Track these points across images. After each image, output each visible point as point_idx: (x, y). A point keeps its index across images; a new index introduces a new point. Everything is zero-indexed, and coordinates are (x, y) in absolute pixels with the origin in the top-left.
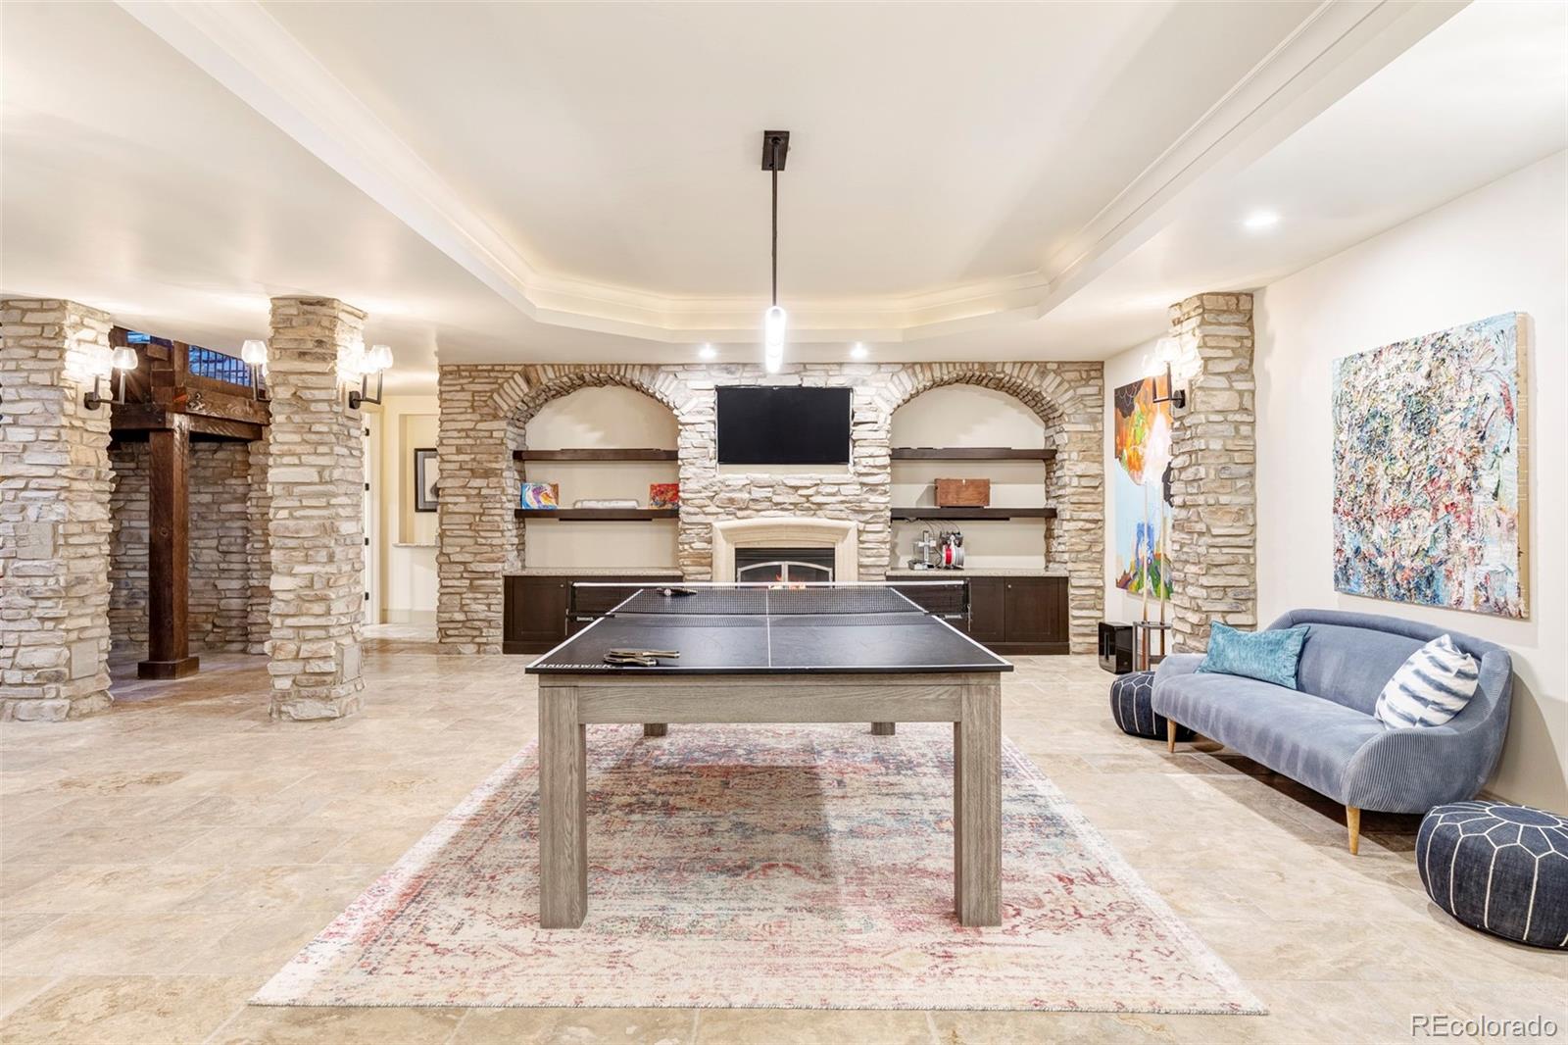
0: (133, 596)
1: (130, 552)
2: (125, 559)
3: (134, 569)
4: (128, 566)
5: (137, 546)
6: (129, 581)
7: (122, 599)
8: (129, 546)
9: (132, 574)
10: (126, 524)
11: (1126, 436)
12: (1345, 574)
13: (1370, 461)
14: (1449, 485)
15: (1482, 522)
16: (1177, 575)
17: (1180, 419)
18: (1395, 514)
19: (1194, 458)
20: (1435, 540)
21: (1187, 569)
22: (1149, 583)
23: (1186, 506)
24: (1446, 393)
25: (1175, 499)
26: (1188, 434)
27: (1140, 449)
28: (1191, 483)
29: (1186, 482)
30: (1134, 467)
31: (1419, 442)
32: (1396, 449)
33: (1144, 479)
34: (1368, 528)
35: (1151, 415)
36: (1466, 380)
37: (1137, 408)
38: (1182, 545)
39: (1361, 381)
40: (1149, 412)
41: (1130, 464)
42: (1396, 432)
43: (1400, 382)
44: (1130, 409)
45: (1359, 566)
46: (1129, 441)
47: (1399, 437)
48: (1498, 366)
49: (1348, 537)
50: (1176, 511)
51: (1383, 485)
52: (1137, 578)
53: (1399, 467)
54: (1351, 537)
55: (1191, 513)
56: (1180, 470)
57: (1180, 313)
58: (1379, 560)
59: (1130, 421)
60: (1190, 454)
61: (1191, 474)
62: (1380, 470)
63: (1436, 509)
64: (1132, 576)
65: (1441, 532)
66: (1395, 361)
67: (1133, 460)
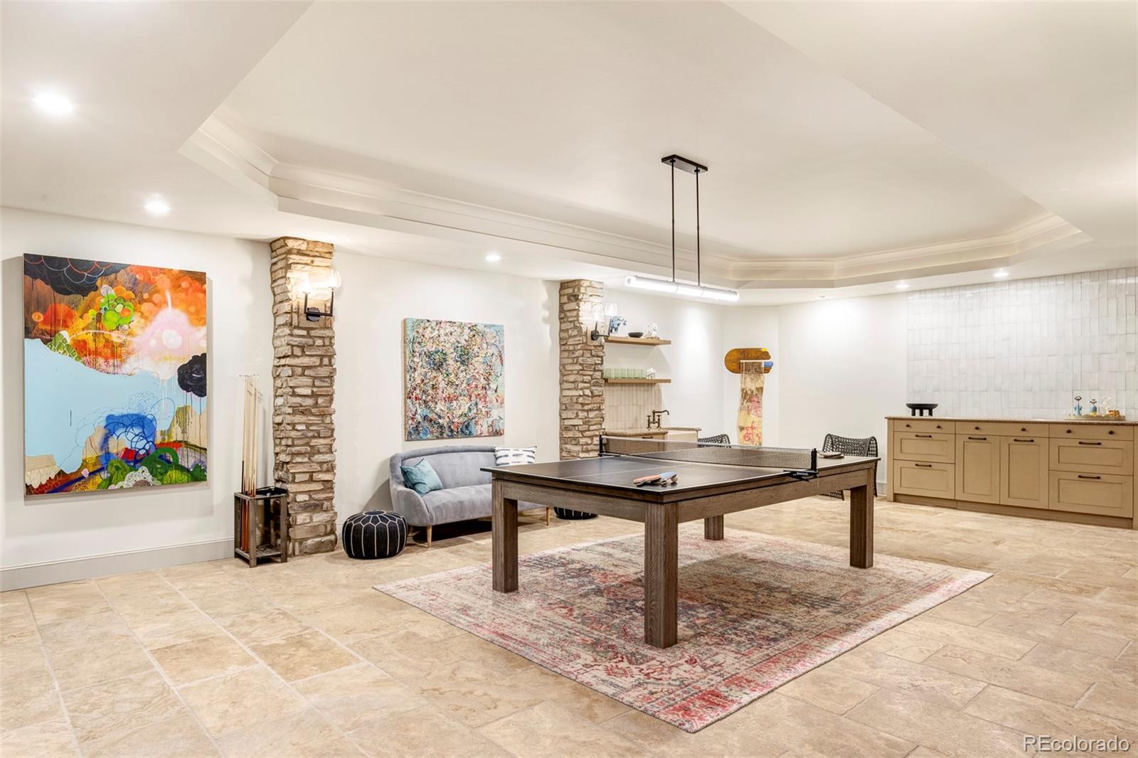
11: (70, 316)
12: (416, 429)
13: (434, 374)
14: (476, 387)
15: (491, 402)
16: (303, 449)
17: (308, 329)
18: (449, 399)
19: (326, 361)
20: (470, 409)
21: (314, 442)
22: (143, 473)
23: (314, 395)
24: (476, 349)
25: (298, 391)
26: (319, 342)
27: (115, 337)
28: (321, 379)
29: (315, 378)
30: (97, 353)
31: (462, 368)
32: (451, 370)
33: (127, 368)
34: (432, 405)
35: (145, 307)
36: (485, 346)
37: (106, 291)
38: (308, 425)
39: (428, 333)
40: (142, 301)
41: (80, 349)
42: (451, 362)
43: (453, 339)
44: (87, 288)
45: (426, 424)
46: (80, 323)
47: (452, 364)
48: (497, 343)
49: (419, 411)
50: (298, 400)
51: (442, 385)
52: (105, 475)
53: (452, 377)
54: (421, 411)
55: (320, 401)
56: (305, 368)
57: (303, 247)
58: (441, 421)
59: (83, 301)
60: (321, 357)
61: (323, 372)
62: (440, 378)
63: (471, 396)
64: (85, 473)
65: (473, 406)
66: (449, 329)
67: (91, 345)
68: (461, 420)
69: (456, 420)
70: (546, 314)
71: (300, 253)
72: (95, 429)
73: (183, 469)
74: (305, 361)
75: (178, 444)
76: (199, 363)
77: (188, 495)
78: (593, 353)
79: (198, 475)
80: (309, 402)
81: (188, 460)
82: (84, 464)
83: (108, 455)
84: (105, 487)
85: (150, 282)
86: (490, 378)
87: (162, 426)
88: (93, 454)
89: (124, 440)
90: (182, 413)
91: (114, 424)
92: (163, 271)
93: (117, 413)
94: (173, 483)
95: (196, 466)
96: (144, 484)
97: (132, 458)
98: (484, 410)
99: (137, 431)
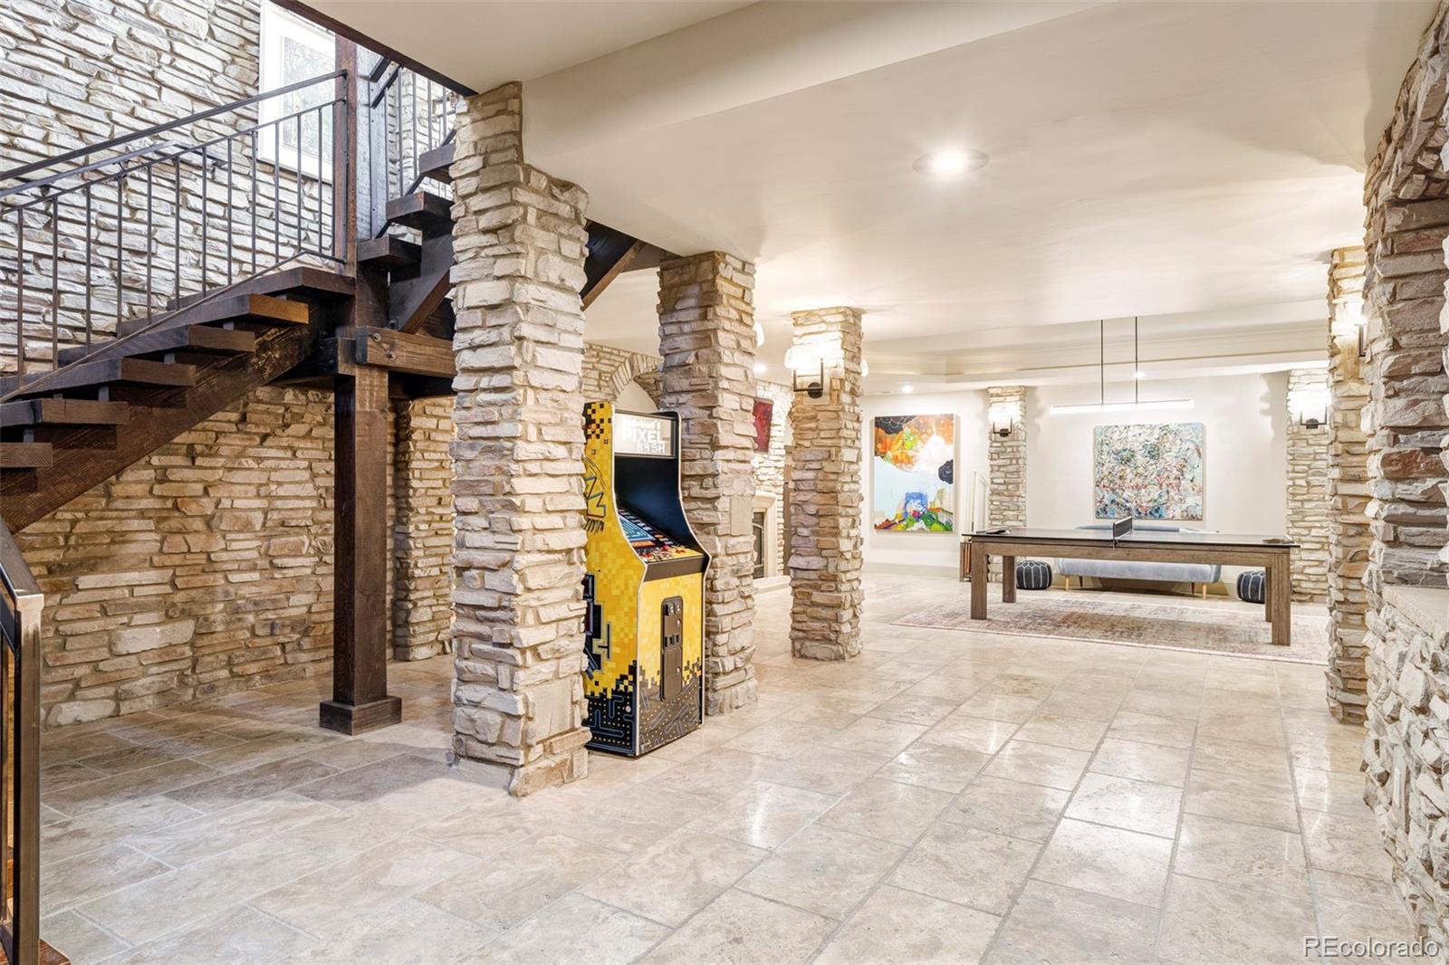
0: (237, 611)
1: (234, 546)
2: (225, 556)
3: (239, 570)
4: (227, 566)
5: (242, 536)
6: (231, 589)
7: (220, 617)
8: (229, 536)
9: (234, 578)
10: (226, 503)
11: (891, 444)
12: (1104, 510)
13: (1122, 467)
14: (1168, 477)
15: (1186, 490)
16: (997, 517)
17: (1002, 442)
18: (1137, 487)
19: (1014, 462)
20: (1160, 496)
21: (1005, 513)
22: (921, 524)
23: (1005, 483)
24: (1168, 445)
25: (995, 481)
26: (1009, 450)
27: (910, 453)
28: (1012, 473)
29: (1006, 473)
30: (902, 462)
31: (1152, 462)
32: (1139, 464)
33: (915, 469)
34: (1120, 492)
35: (924, 436)
36: (1178, 442)
37: (906, 430)
38: (1001, 502)
39: (1115, 437)
40: (922, 433)
41: (896, 460)
42: (1138, 457)
43: (1141, 439)
44: (898, 430)
45: (1114, 507)
46: (895, 447)
47: (1140, 459)
48: (1194, 439)
49: (1106, 496)
50: (996, 486)
51: (1130, 476)
52: (905, 523)
53: (1141, 470)
54: (1108, 497)
55: (1010, 487)
56: (999, 467)
57: (999, 391)
58: (1128, 505)
59: (897, 436)
60: (1011, 459)
61: (1012, 468)
62: (1128, 470)
63: (1161, 485)
64: (897, 521)
65: (1164, 494)
66: (1138, 431)
67: (900, 458)
68: (1151, 504)
69: (1144, 505)
70: (1266, 406)
71: (998, 395)
72: (901, 499)
73: (940, 523)
74: (1000, 462)
75: (938, 509)
76: (949, 464)
77: (944, 538)
78: (1310, 442)
79: (948, 528)
80: (1003, 487)
81: (943, 519)
82: (896, 517)
83: (906, 513)
84: (904, 530)
85: (925, 423)
86: (1184, 469)
87: (930, 499)
88: (901, 511)
89: (914, 506)
90: (941, 492)
91: (910, 497)
92: (931, 416)
93: (910, 492)
94: (937, 531)
95: (947, 523)
96: (921, 530)
97: (917, 516)
98: (1176, 497)
99: (919, 501)
